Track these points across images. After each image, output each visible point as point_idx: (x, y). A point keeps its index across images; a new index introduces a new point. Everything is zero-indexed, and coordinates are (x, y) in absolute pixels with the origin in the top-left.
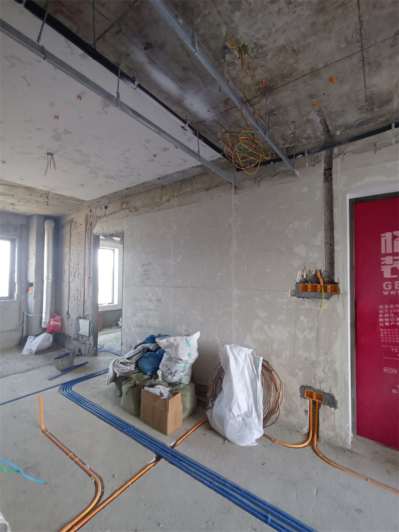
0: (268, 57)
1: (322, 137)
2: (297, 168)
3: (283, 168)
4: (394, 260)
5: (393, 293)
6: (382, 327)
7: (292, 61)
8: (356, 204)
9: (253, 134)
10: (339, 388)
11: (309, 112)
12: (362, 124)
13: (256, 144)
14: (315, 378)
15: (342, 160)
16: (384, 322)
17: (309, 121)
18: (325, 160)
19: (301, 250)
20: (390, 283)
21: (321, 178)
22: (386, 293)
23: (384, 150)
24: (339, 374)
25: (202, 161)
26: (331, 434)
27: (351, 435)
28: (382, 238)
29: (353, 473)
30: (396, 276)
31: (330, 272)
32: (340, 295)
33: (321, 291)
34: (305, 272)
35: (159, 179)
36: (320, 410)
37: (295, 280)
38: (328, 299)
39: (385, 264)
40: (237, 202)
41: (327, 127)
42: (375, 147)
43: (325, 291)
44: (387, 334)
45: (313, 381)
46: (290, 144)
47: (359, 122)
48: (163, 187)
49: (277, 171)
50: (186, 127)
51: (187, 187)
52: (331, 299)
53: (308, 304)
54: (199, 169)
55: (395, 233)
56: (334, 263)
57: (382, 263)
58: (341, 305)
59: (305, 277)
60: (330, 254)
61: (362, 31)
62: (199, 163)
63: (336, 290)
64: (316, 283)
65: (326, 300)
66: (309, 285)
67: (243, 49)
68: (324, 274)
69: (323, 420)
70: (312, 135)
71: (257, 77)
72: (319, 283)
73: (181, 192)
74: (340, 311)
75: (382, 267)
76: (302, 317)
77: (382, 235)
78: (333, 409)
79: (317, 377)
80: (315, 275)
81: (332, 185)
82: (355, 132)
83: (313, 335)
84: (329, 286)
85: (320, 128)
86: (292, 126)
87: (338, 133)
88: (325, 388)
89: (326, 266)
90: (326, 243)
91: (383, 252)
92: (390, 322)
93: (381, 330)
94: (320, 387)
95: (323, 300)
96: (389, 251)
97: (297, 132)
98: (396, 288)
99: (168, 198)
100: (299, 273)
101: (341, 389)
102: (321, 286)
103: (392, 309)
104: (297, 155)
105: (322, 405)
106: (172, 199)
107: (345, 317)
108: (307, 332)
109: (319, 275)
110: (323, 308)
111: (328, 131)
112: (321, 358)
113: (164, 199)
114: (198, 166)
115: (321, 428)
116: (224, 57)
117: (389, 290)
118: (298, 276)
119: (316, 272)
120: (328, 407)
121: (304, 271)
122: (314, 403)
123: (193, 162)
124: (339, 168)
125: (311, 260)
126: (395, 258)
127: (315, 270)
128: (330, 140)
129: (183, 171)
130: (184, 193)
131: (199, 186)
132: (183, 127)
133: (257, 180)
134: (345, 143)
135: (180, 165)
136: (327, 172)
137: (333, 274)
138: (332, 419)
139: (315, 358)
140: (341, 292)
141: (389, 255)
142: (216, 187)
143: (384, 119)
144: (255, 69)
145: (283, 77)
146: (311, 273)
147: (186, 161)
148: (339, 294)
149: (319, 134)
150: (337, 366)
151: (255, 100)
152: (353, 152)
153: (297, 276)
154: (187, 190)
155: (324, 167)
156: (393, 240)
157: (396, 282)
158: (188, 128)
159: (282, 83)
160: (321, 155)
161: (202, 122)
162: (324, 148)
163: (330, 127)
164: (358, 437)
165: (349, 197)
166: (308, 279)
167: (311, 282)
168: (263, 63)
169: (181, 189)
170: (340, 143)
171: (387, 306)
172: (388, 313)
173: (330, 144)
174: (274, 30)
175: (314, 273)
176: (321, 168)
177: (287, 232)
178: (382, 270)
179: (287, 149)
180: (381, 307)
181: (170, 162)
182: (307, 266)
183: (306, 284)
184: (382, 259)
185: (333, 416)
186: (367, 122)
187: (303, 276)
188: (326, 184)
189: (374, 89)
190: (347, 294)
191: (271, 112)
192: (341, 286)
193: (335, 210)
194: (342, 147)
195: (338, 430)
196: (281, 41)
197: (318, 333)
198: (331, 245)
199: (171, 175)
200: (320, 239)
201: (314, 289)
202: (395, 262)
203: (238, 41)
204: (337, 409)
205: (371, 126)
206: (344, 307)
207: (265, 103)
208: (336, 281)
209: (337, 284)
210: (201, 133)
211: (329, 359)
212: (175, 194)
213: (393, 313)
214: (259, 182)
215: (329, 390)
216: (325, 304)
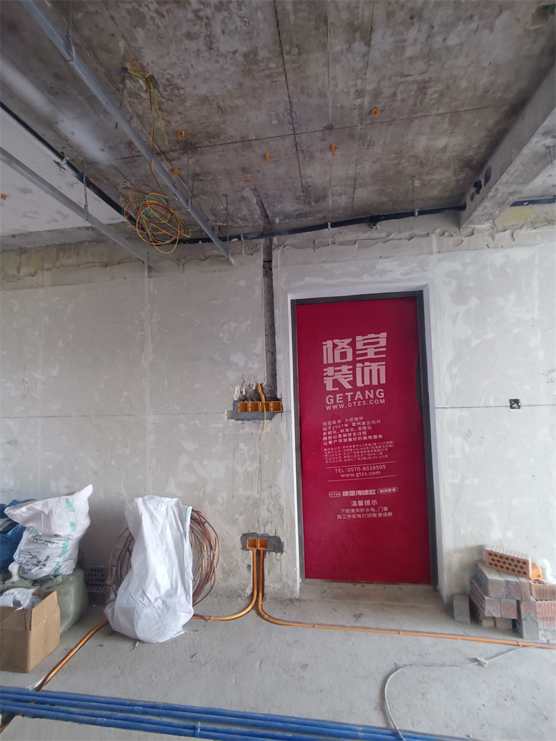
0: (188, 104)
1: (260, 221)
2: (233, 255)
3: (215, 252)
4: (335, 371)
5: (335, 407)
6: (326, 447)
7: (217, 119)
8: (298, 306)
9: (167, 200)
10: (285, 527)
11: (243, 188)
12: (300, 216)
13: (172, 214)
14: (258, 521)
15: (283, 253)
16: (328, 441)
17: (244, 198)
18: (264, 250)
19: (238, 359)
20: (332, 397)
21: (261, 271)
22: (328, 408)
23: (322, 249)
24: (285, 511)
25: (91, 222)
26: (278, 586)
27: (299, 580)
28: (324, 347)
29: (300, 625)
30: (337, 389)
31: (272, 385)
32: (284, 414)
33: (263, 411)
34: (244, 386)
35: (14, 236)
36: (265, 560)
37: (233, 398)
38: (270, 419)
39: (327, 376)
40: (152, 288)
41: (265, 210)
42: (315, 245)
43: (268, 410)
44: (331, 454)
45: (256, 525)
46: (223, 222)
47: (297, 213)
48: (22, 251)
49: (208, 254)
50: (63, 163)
51: (69, 257)
52: (274, 419)
53: (248, 427)
54: (90, 232)
55: (335, 341)
56: (276, 375)
57: (325, 375)
58: (285, 425)
59: (244, 394)
60: (272, 364)
61: (293, 113)
62: (88, 224)
63: (279, 408)
64: (257, 400)
65: (268, 421)
66: (250, 404)
67: (151, 81)
68: (266, 388)
69: (269, 572)
70: (248, 217)
71: (174, 125)
72: (261, 400)
73: (58, 264)
74: (284, 433)
75: (325, 379)
76: (242, 445)
77: (324, 343)
78: (279, 554)
79: (260, 519)
80: (256, 390)
81: (272, 280)
82: (295, 223)
83: (254, 466)
84: (271, 404)
85: (258, 211)
86: (224, 200)
87: (277, 221)
88: (269, 531)
89: (268, 379)
90: (267, 351)
91: (325, 362)
92: (333, 440)
93: (325, 450)
94: (264, 531)
95: (265, 421)
96: (331, 361)
97: (231, 208)
98: (338, 402)
99: (32, 270)
100: (237, 389)
101: (287, 528)
102: (262, 404)
103: (335, 425)
104: (231, 238)
105: (267, 553)
106: (40, 273)
107: (289, 439)
108: (248, 463)
109: (260, 391)
110: (265, 431)
111: (267, 216)
112: (265, 494)
113: (24, 271)
114: (88, 228)
115: (266, 583)
116: (123, 82)
117: (331, 405)
118: (236, 393)
119: (257, 387)
120: (274, 553)
121: (242, 386)
122: (258, 552)
123: (76, 221)
124: (279, 263)
125: (250, 372)
126: (336, 369)
127: (255, 384)
128: (269, 227)
129: (62, 232)
130: (63, 266)
131: (91, 259)
132: (58, 164)
133: (181, 262)
134: (285, 234)
135: (55, 220)
136: (267, 264)
137: (276, 389)
138: (278, 567)
139: (257, 496)
140: (285, 410)
141: (330, 365)
142: (119, 263)
143: (321, 216)
144: (170, 113)
145: (209, 136)
146: (251, 388)
147: (66, 217)
148: (282, 412)
149: (256, 217)
150: (283, 501)
151: (173, 155)
152: (293, 246)
153: (234, 392)
154: (70, 261)
155: (264, 258)
156: (333, 349)
157: (338, 395)
158: (66, 166)
159: (207, 143)
160: (260, 243)
161: (92, 163)
162: (262, 235)
163: (268, 212)
164: (307, 580)
165: (290, 297)
166: (248, 396)
167: (251, 400)
168: (181, 109)
169: (57, 259)
170: (279, 233)
171: (330, 423)
172: (331, 430)
173: (268, 232)
174: (192, 72)
175: (254, 388)
176: (260, 258)
177: (221, 335)
178: (325, 382)
179: (219, 227)
180: (325, 424)
181: (36, 213)
182: (246, 379)
183: (246, 402)
184: (325, 370)
185: (279, 563)
186: (305, 215)
187: (241, 392)
188: (266, 279)
189: (309, 180)
190: (291, 412)
191: (196, 176)
192: (284, 403)
193: (276, 312)
194: (282, 238)
195: (284, 579)
196: (203, 90)
197: (260, 462)
198: (272, 353)
199: (39, 233)
200: (260, 345)
201: (255, 409)
202: (336, 374)
203: (143, 69)
204: (284, 553)
205: (309, 221)
206: (288, 427)
207: (188, 162)
208: (279, 397)
209: (279, 400)
210: (92, 180)
211: (274, 494)
212: (47, 266)
213: (335, 429)
214: (184, 265)
215: (274, 532)
216: (268, 425)
